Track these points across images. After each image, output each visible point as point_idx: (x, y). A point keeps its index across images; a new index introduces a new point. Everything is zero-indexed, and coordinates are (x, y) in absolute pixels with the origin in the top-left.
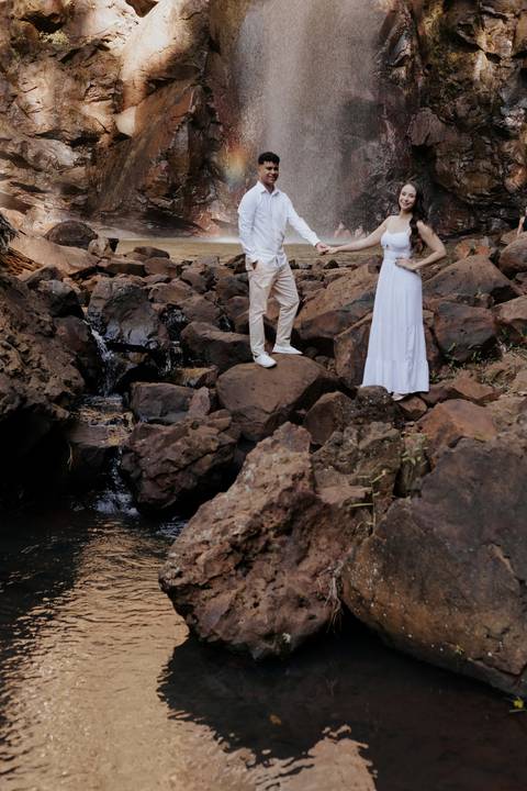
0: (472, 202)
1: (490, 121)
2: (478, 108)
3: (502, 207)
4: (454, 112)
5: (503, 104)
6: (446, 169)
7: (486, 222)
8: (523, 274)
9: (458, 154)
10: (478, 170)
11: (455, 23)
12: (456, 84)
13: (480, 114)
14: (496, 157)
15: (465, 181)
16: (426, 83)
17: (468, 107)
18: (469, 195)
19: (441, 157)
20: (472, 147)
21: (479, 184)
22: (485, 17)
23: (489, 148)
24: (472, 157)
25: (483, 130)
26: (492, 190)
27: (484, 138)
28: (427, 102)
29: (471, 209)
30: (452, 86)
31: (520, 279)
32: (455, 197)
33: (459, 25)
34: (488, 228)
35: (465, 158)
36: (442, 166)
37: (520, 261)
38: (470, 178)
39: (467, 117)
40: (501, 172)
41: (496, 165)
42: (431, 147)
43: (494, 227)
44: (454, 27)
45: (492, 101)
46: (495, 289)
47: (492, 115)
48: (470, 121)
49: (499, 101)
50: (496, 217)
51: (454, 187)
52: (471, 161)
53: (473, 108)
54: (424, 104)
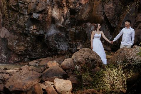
0: (19, 54)
1: (23, 31)
2: (19, 28)
3: (27, 55)
4: (12, 29)
5: (26, 27)
6: (11, 44)
7: (24, 59)
8: (68, 71)
9: (14, 40)
10: (20, 45)
11: (11, 4)
12: (12, 21)
13: (19, 30)
14: (25, 41)
15: (17, 48)
16: (3, 20)
17: (16, 27)
18: (18, 52)
19: (9, 41)
20: (18, 39)
21: (21, 49)
22: (19, 3)
23: (23, 39)
24: (18, 41)
25: (21, 34)
26: (25, 50)
27: (22, 36)
28: (4, 26)
29: (19, 55)
30: (11, 22)
31: (67, 72)
32: (14, 52)
33: (12, 5)
34: (24, 61)
35: (16, 42)
36: (10, 43)
37: (67, 67)
38: (18, 47)
39: (16, 30)
40: (27, 46)
41: (25, 43)
42: (6, 38)
43: (26, 60)
44: (11, 5)
45: (23, 26)
46: (64, 75)
47: (23, 30)
48: (17, 31)
49: (25, 26)
50: (26, 58)
51: (14, 49)
52: (18, 42)
53: (18, 28)
54: (3, 26)
